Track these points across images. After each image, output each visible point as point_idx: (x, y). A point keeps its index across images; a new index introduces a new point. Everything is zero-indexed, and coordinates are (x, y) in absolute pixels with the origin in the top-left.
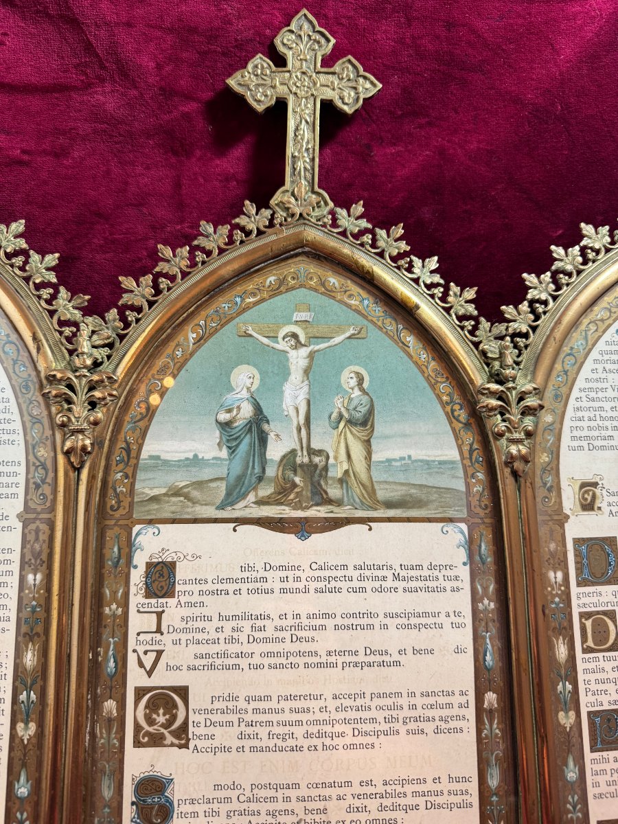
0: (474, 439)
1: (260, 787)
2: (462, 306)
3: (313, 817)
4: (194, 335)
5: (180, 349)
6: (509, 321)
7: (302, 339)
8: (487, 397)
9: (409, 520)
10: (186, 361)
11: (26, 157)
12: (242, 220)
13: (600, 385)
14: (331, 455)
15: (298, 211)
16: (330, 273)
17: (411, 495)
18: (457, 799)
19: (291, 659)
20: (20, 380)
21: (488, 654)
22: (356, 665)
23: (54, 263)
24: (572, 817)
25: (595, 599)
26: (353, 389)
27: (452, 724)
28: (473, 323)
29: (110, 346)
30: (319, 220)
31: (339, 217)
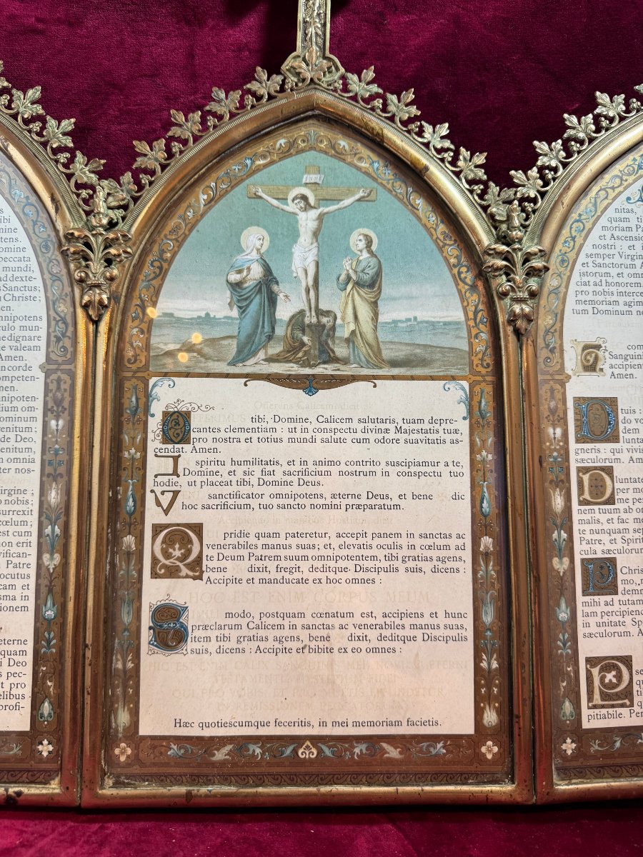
0: (479, 300)
1: (268, 615)
2: (471, 170)
3: (317, 643)
4: (205, 197)
5: (191, 210)
6: (517, 186)
7: (312, 201)
8: (493, 258)
9: (412, 378)
10: (197, 222)
11: (40, 26)
12: (253, 86)
13: (607, 252)
14: (339, 315)
15: (309, 76)
16: (340, 136)
17: (415, 355)
18: (454, 633)
19: (299, 501)
20: (40, 240)
21: (485, 502)
22: (358, 507)
23: (70, 128)
24: (561, 653)
25: (593, 456)
26: (361, 251)
27: (449, 565)
28: (482, 187)
29: (125, 207)
30: (330, 85)
31: (350, 82)
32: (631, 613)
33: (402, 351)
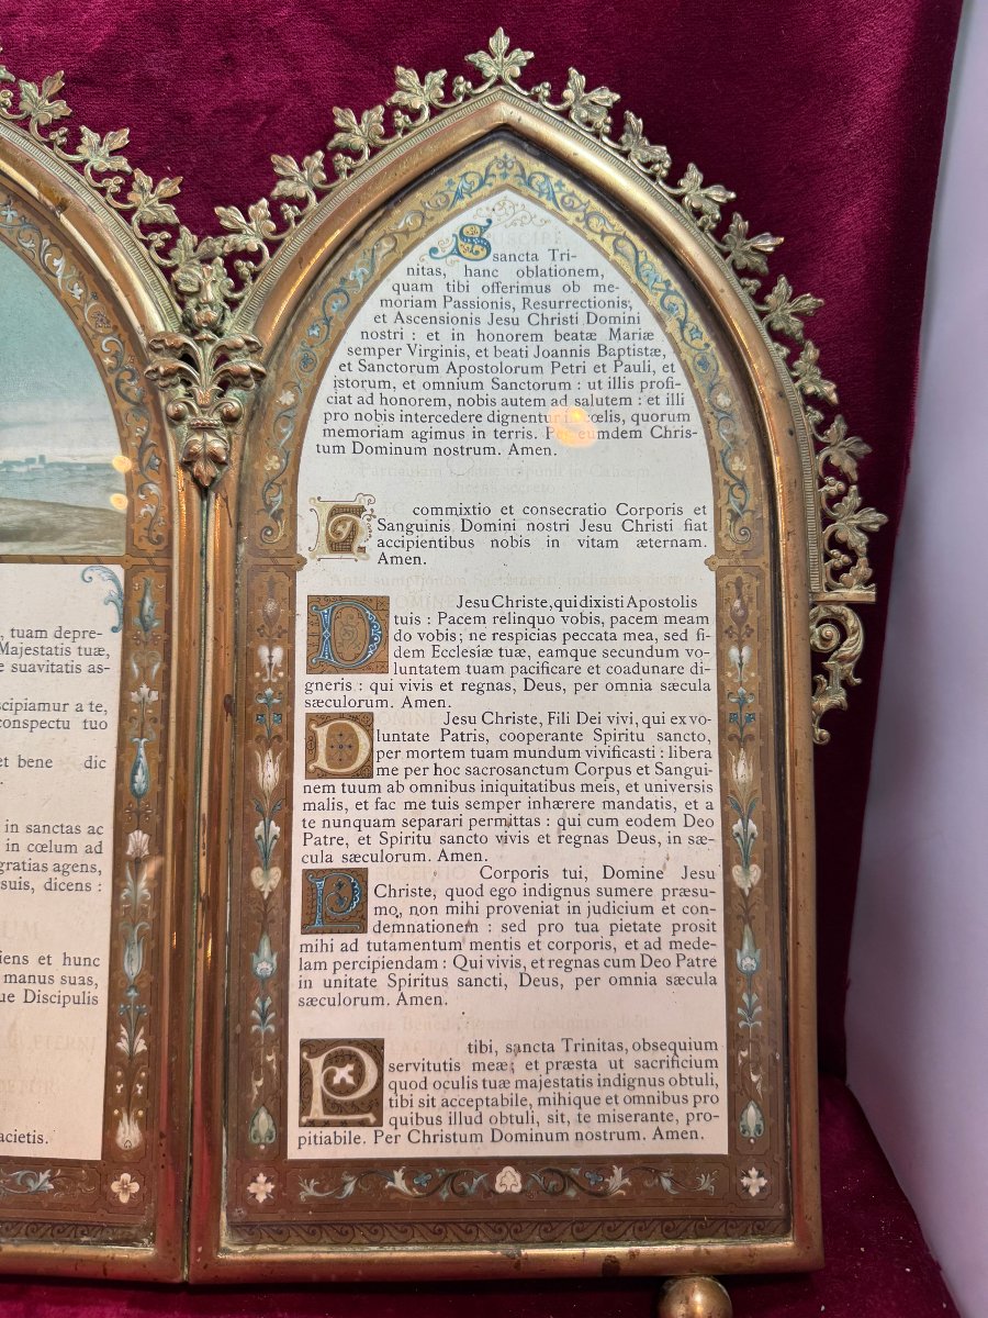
0: (150, 429)
2: (152, 207)
6: (227, 232)
8: (161, 355)
9: (31, 559)
13: (386, 344)
17: (38, 521)
18: (76, 991)
21: (140, 772)
24: (257, 1031)
25: (338, 695)
27: (74, 877)
28: (167, 235)
32: (387, 965)
33: (18, 513)
